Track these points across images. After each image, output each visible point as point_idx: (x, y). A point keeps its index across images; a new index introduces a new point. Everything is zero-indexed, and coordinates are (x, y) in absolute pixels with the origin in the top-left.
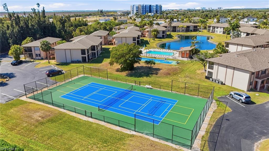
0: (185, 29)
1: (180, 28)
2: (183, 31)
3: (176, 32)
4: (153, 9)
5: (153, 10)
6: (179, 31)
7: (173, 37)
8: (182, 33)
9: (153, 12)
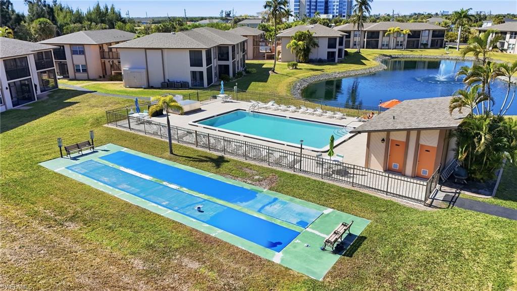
0: (404, 40)
1: (391, 35)
2: (398, 46)
3: (377, 48)
4: (334, 6)
5: (334, 9)
6: (388, 47)
7: (364, 61)
8: (394, 50)
9: (333, 13)
